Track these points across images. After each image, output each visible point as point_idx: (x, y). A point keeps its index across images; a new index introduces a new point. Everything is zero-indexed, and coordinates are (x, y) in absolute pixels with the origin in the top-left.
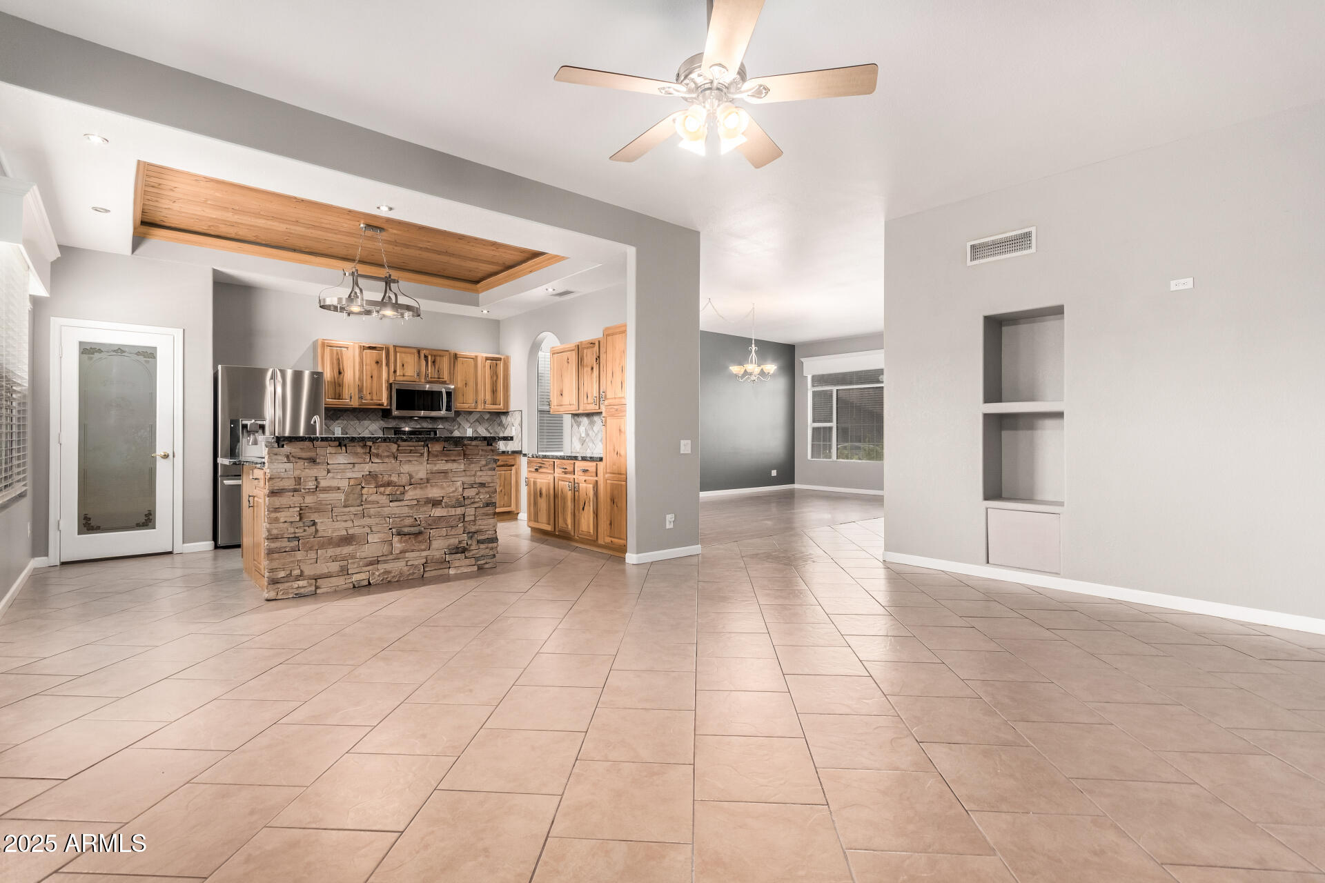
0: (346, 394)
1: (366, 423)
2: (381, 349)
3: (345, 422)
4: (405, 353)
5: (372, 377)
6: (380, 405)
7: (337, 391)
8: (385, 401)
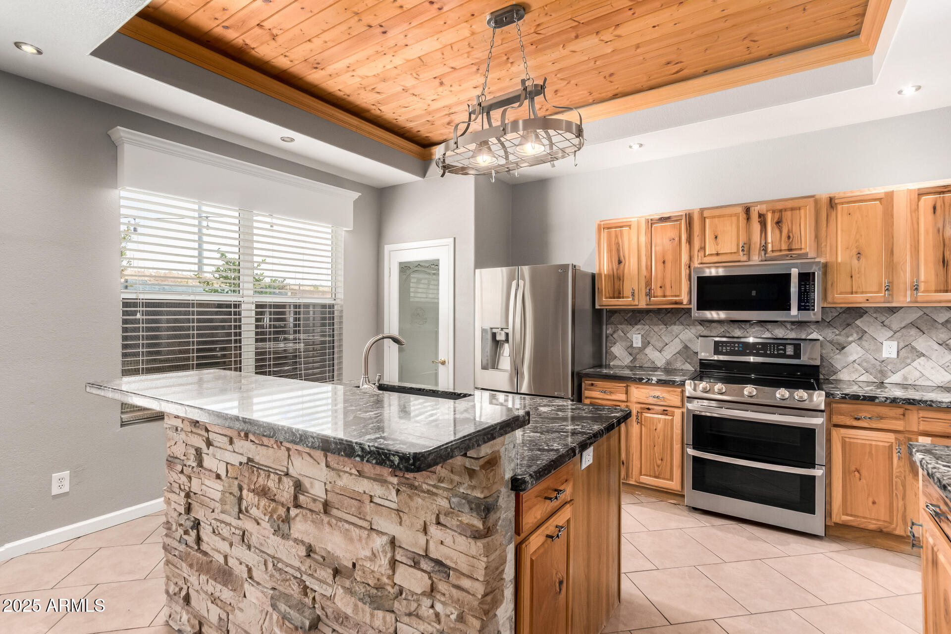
0: (627, 291)
1: (676, 328)
2: (678, 219)
3: (647, 327)
4: (719, 217)
5: (664, 262)
6: (676, 303)
7: (616, 287)
8: (684, 298)
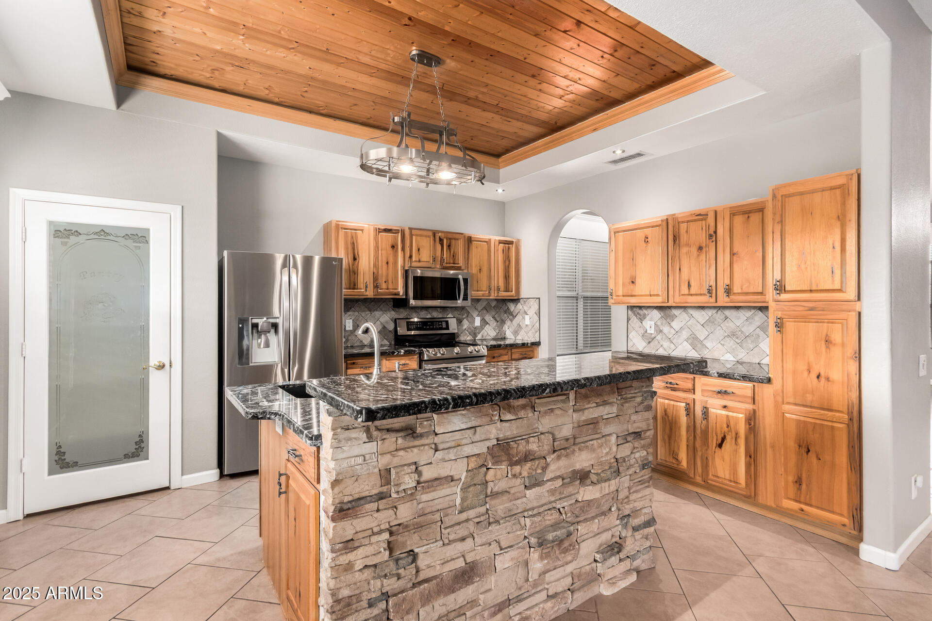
0: (361, 284)
1: (377, 314)
2: (397, 232)
3: (356, 313)
4: (421, 236)
5: (387, 263)
6: (395, 294)
7: (352, 280)
8: (401, 290)
